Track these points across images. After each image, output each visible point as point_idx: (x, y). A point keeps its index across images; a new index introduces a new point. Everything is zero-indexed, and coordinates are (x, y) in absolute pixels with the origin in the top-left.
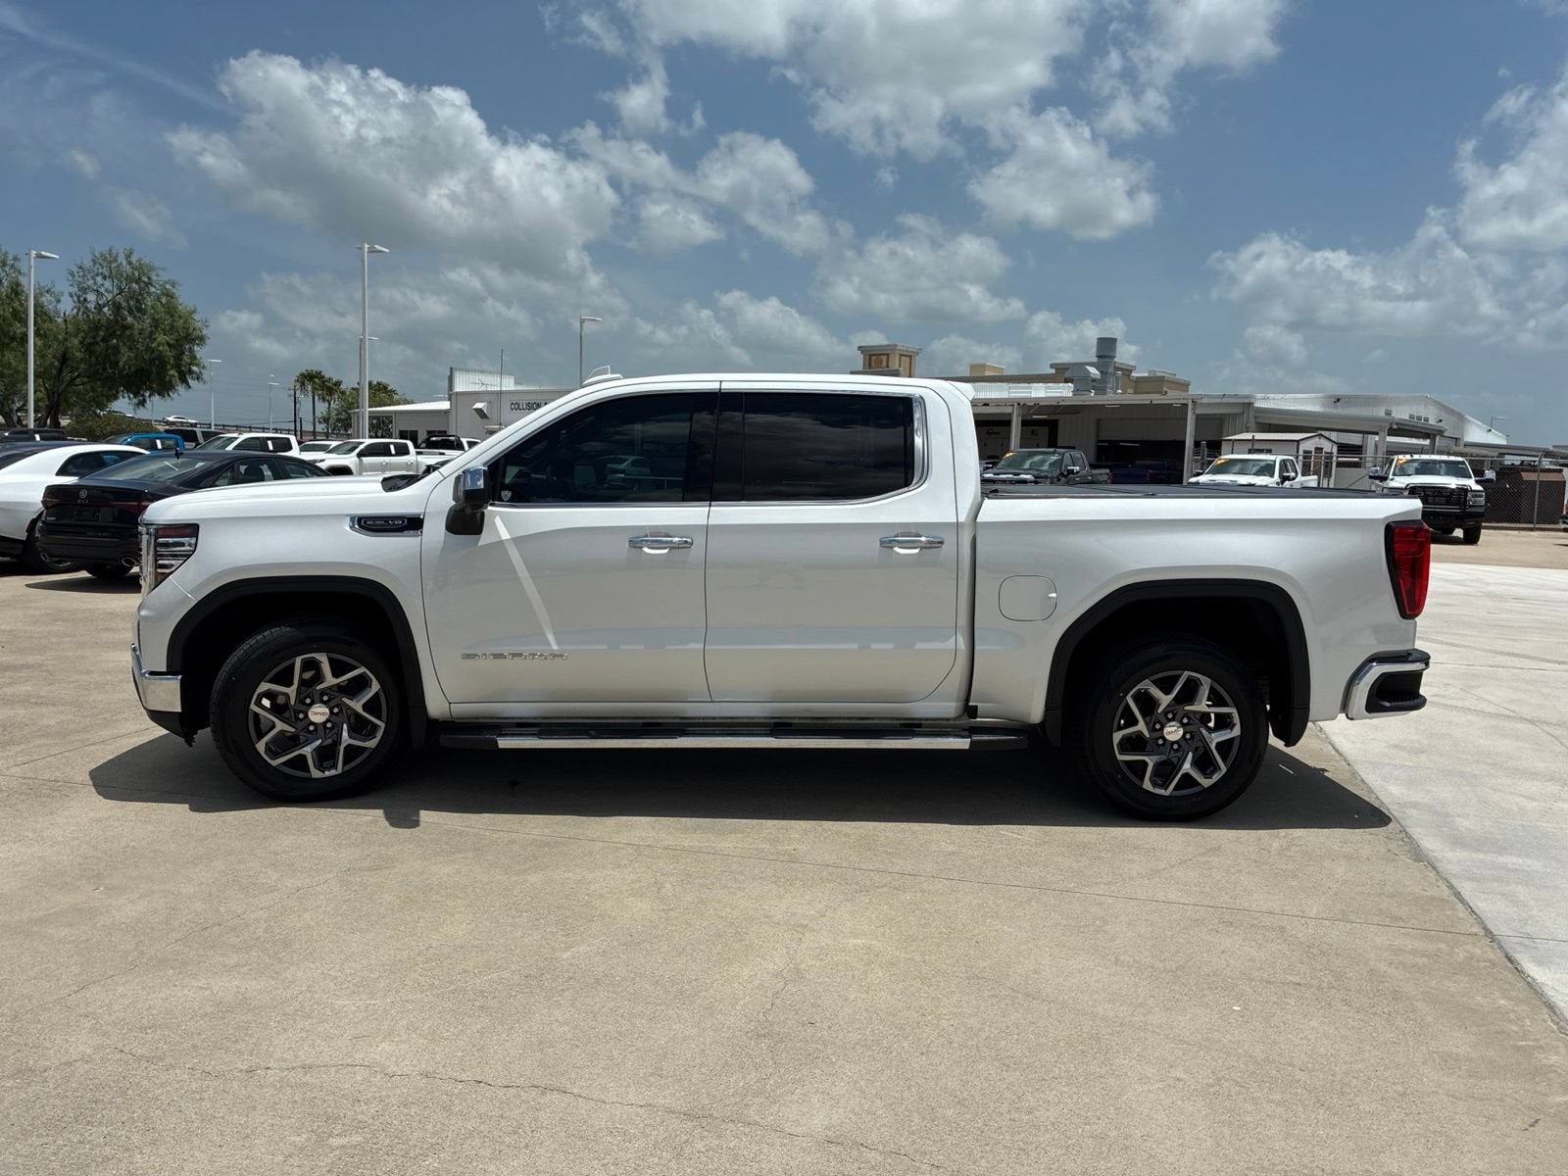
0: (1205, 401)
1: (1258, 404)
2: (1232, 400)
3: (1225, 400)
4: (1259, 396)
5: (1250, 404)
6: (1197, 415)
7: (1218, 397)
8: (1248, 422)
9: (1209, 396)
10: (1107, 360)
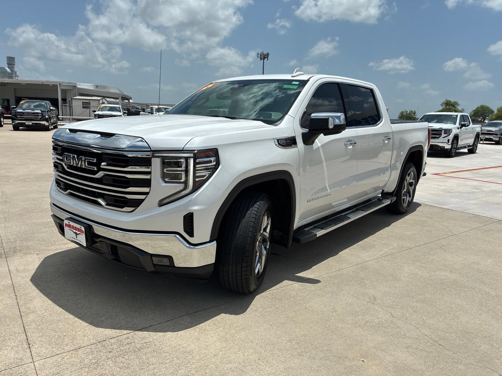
0: (64, 84)
1: (78, 86)
2: (71, 85)
3: (69, 84)
4: (78, 83)
5: (75, 86)
6: (61, 89)
7: (67, 83)
8: (75, 92)
9: (65, 83)
10: (12, 65)
